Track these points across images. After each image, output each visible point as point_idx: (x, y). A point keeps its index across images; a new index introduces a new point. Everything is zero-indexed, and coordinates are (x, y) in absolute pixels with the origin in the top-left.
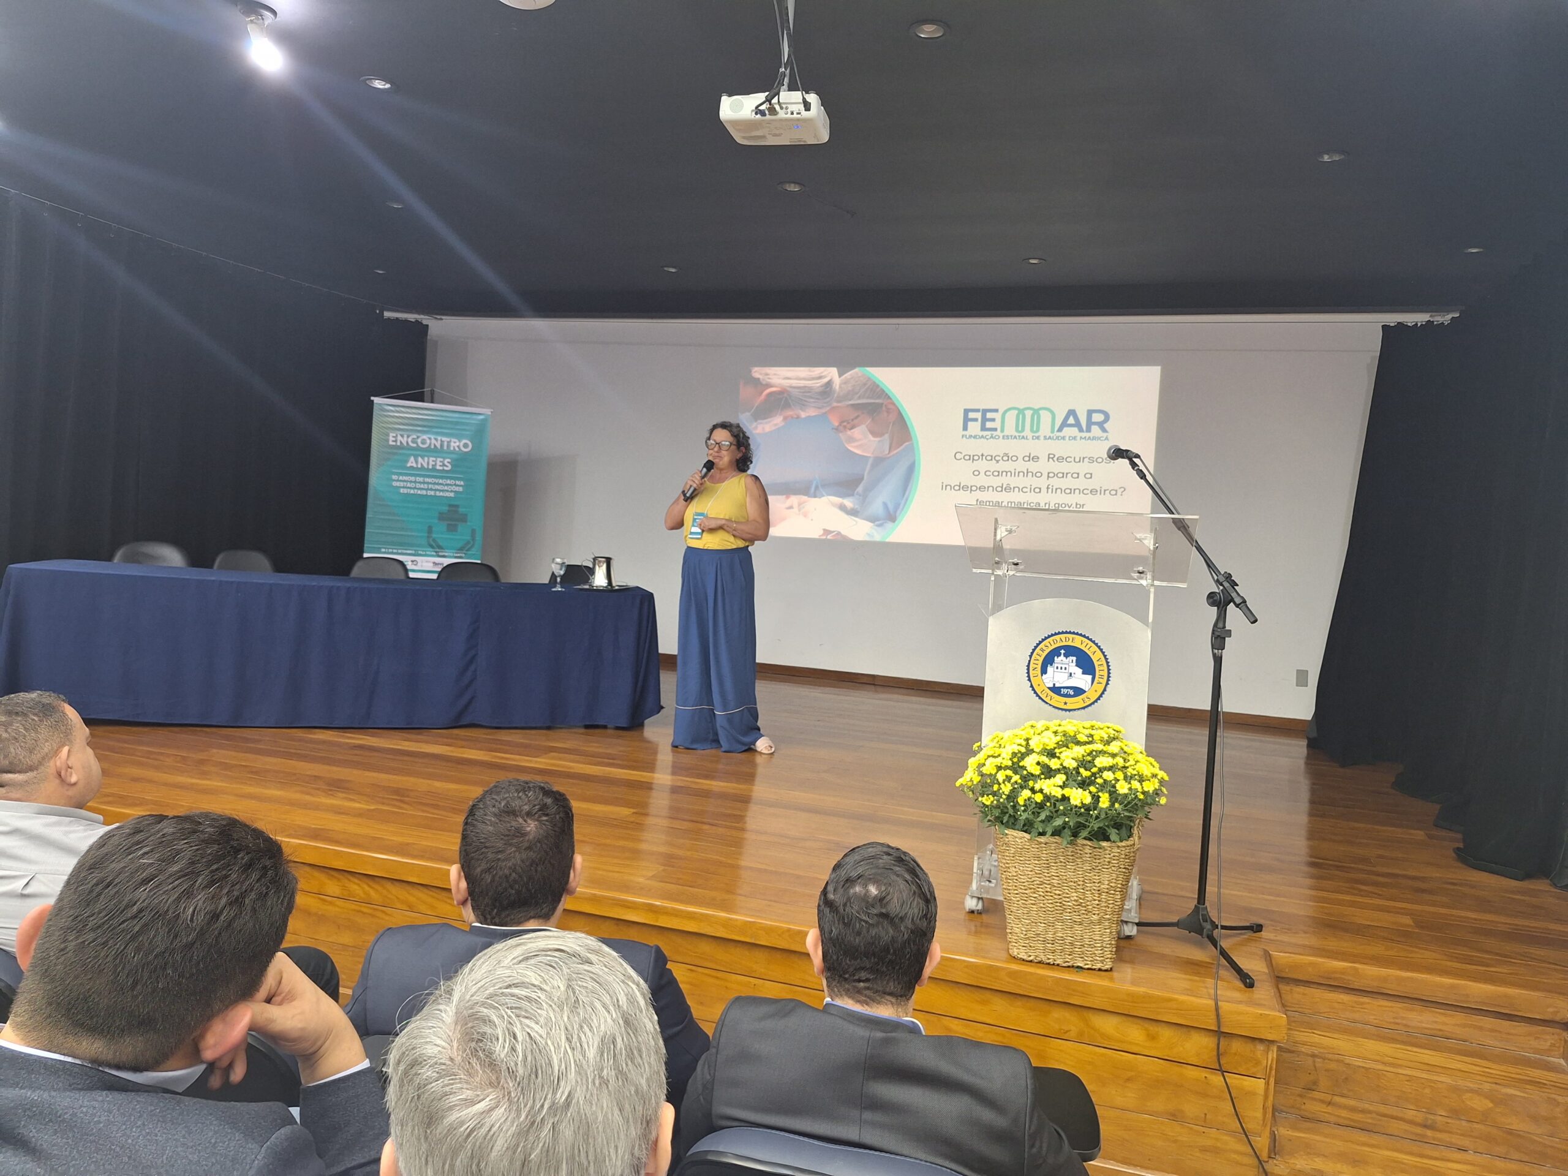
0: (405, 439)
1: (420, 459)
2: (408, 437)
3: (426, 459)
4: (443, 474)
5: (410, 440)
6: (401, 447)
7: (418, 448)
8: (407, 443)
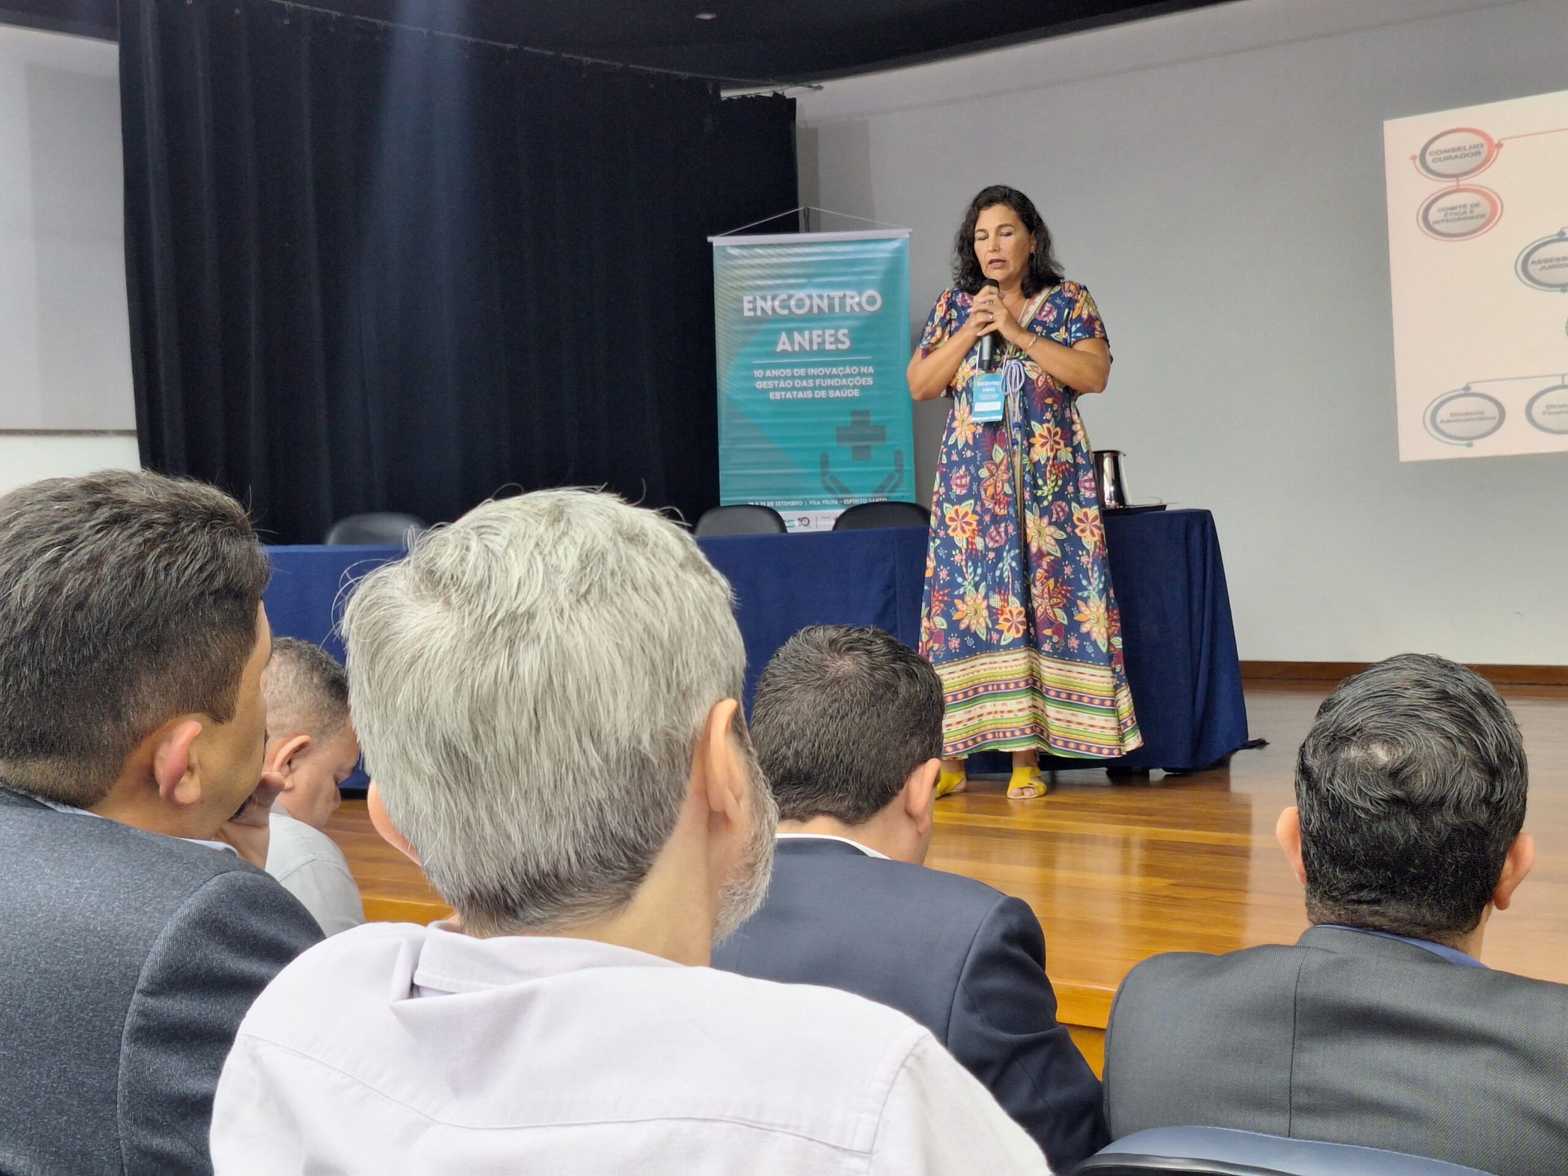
0: (769, 303)
1: (797, 336)
2: (774, 298)
3: (807, 333)
4: (837, 358)
5: (777, 303)
6: (764, 319)
7: (792, 318)
8: (773, 309)
